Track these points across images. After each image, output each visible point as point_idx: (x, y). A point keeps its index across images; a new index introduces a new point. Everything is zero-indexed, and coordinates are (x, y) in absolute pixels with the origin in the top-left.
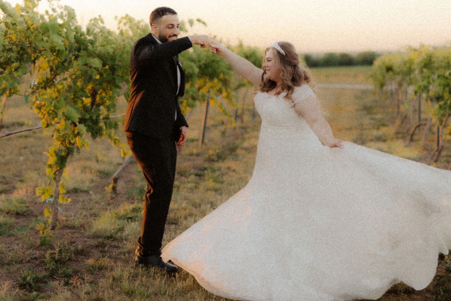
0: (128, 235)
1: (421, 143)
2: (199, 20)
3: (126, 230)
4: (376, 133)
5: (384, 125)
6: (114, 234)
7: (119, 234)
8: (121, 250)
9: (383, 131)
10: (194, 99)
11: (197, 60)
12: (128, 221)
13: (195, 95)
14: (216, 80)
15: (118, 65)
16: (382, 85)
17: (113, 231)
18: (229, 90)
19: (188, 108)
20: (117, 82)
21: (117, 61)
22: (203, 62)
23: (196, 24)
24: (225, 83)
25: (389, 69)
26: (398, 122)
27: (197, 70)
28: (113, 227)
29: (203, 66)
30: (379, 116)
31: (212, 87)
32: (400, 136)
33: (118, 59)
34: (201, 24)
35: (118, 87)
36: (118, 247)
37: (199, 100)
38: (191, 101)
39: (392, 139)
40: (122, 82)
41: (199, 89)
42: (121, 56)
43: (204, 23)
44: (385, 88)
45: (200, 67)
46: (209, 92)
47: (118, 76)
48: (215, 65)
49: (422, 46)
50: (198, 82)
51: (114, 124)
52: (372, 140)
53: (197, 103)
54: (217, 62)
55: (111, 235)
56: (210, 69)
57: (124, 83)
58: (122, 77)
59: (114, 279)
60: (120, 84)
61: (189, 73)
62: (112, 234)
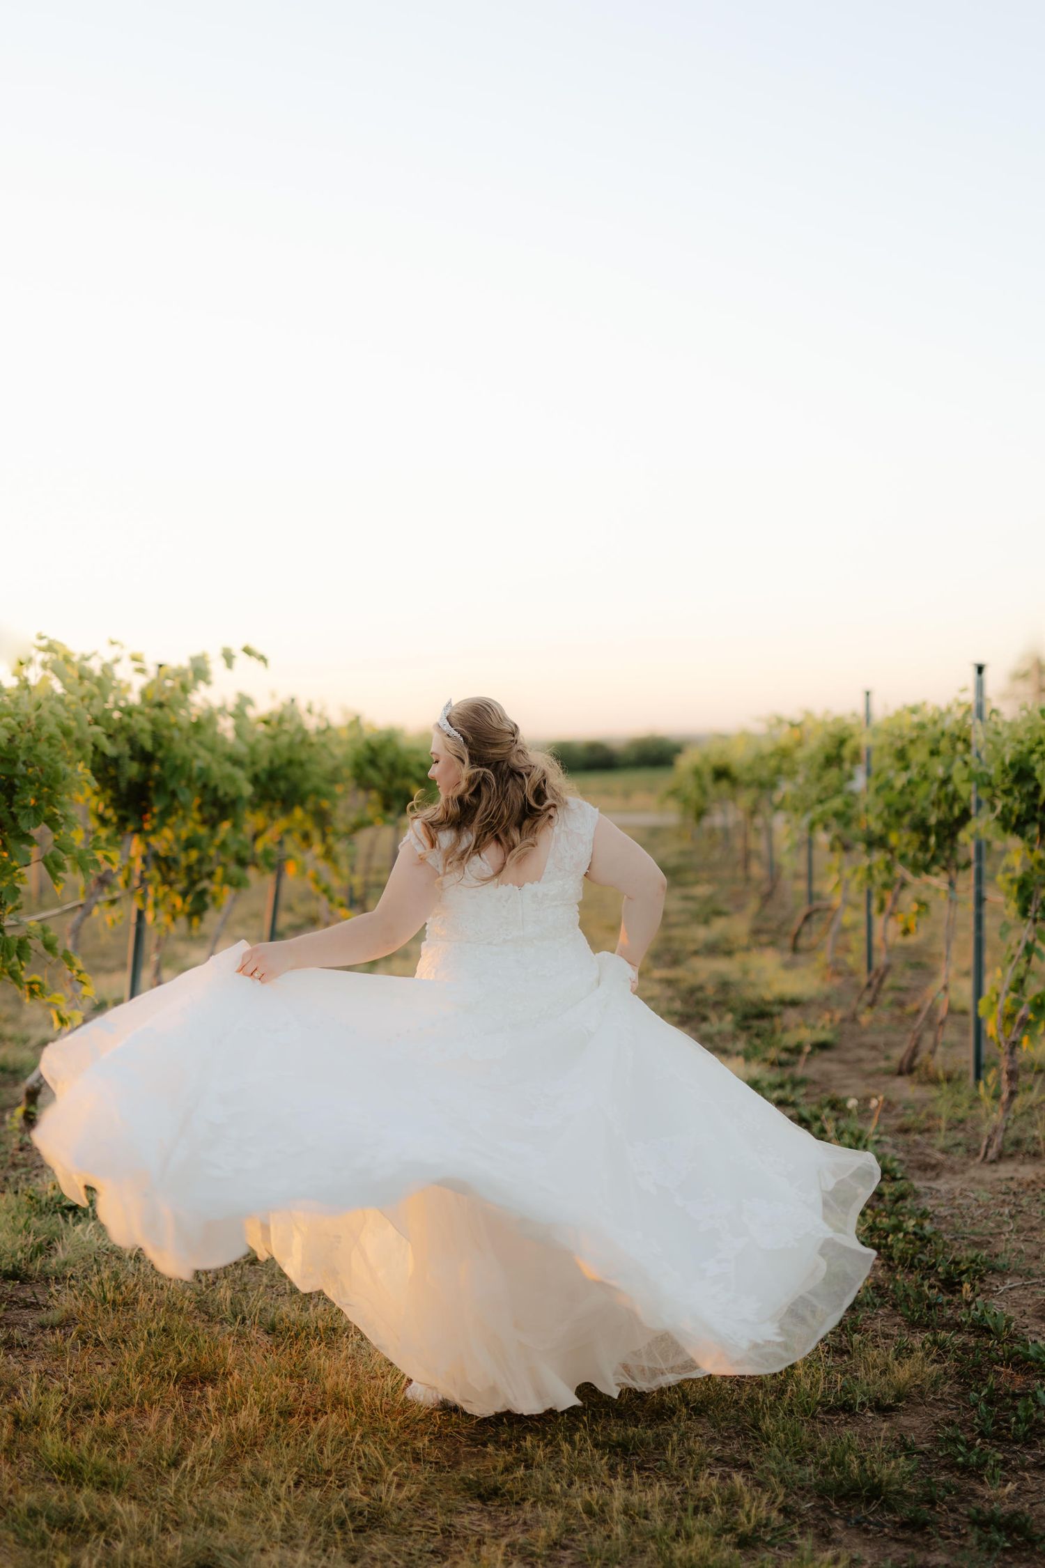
0: (65, 1264)
1: (824, 957)
2: (248, 651)
3: (60, 1250)
4: (702, 934)
5: (719, 913)
6: (23, 1262)
7: (38, 1264)
8: (43, 1316)
9: (719, 926)
10: (242, 862)
11: (247, 760)
12: (65, 1216)
13: (246, 854)
14: (298, 813)
15: (24, 776)
16: (700, 814)
17: (20, 1255)
18: (331, 840)
19: (227, 888)
20: (23, 824)
21: (20, 766)
22: (264, 763)
23: (241, 659)
24: (322, 818)
25: (722, 774)
26: (753, 904)
27: (248, 790)
28: (20, 1241)
29: (263, 777)
30: (702, 890)
31: (288, 831)
32: (764, 938)
33: (23, 758)
34: (253, 661)
35: (26, 838)
36: (35, 1306)
37: (256, 865)
38: (234, 869)
39: (747, 949)
40: (37, 825)
41: (256, 837)
42: (30, 749)
43: (262, 659)
44: (706, 822)
45: (255, 780)
46: (281, 843)
47: (25, 807)
48: (296, 772)
49: (808, 714)
50: (253, 821)
51: (15, 944)
52: (696, 953)
53: (252, 873)
54: (301, 764)
55: (14, 1266)
56: (282, 785)
57: (44, 827)
58: (37, 810)
59: (17, 1422)
60: (34, 832)
61: (226, 794)
62: (17, 1264)
